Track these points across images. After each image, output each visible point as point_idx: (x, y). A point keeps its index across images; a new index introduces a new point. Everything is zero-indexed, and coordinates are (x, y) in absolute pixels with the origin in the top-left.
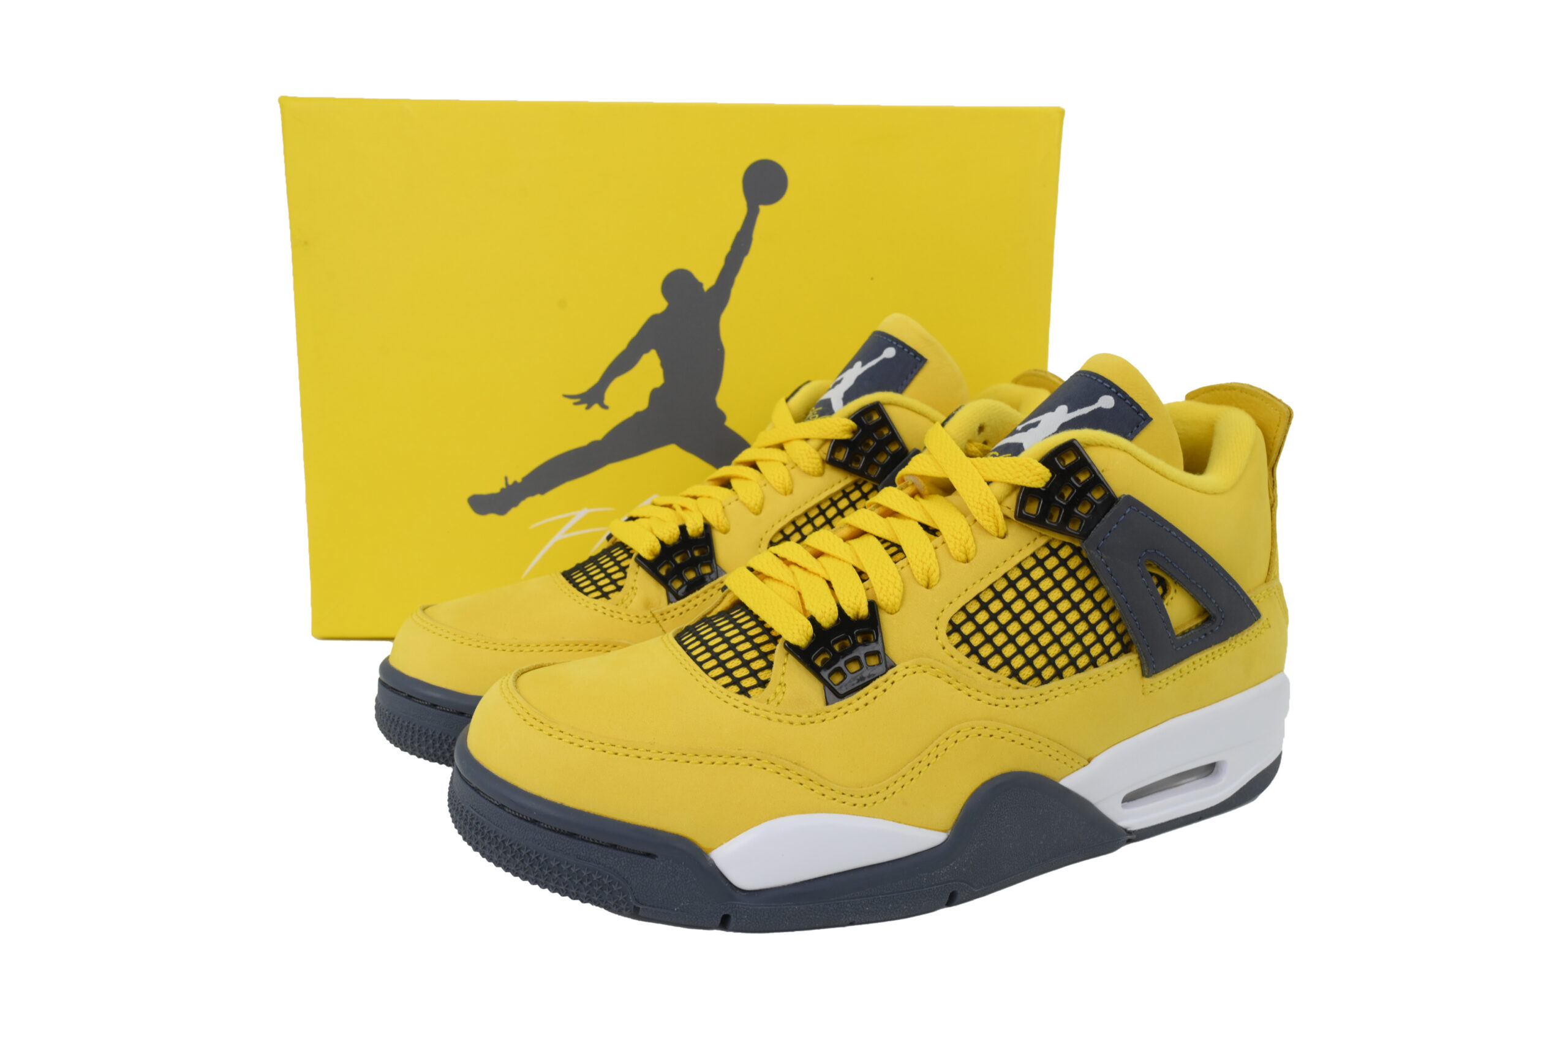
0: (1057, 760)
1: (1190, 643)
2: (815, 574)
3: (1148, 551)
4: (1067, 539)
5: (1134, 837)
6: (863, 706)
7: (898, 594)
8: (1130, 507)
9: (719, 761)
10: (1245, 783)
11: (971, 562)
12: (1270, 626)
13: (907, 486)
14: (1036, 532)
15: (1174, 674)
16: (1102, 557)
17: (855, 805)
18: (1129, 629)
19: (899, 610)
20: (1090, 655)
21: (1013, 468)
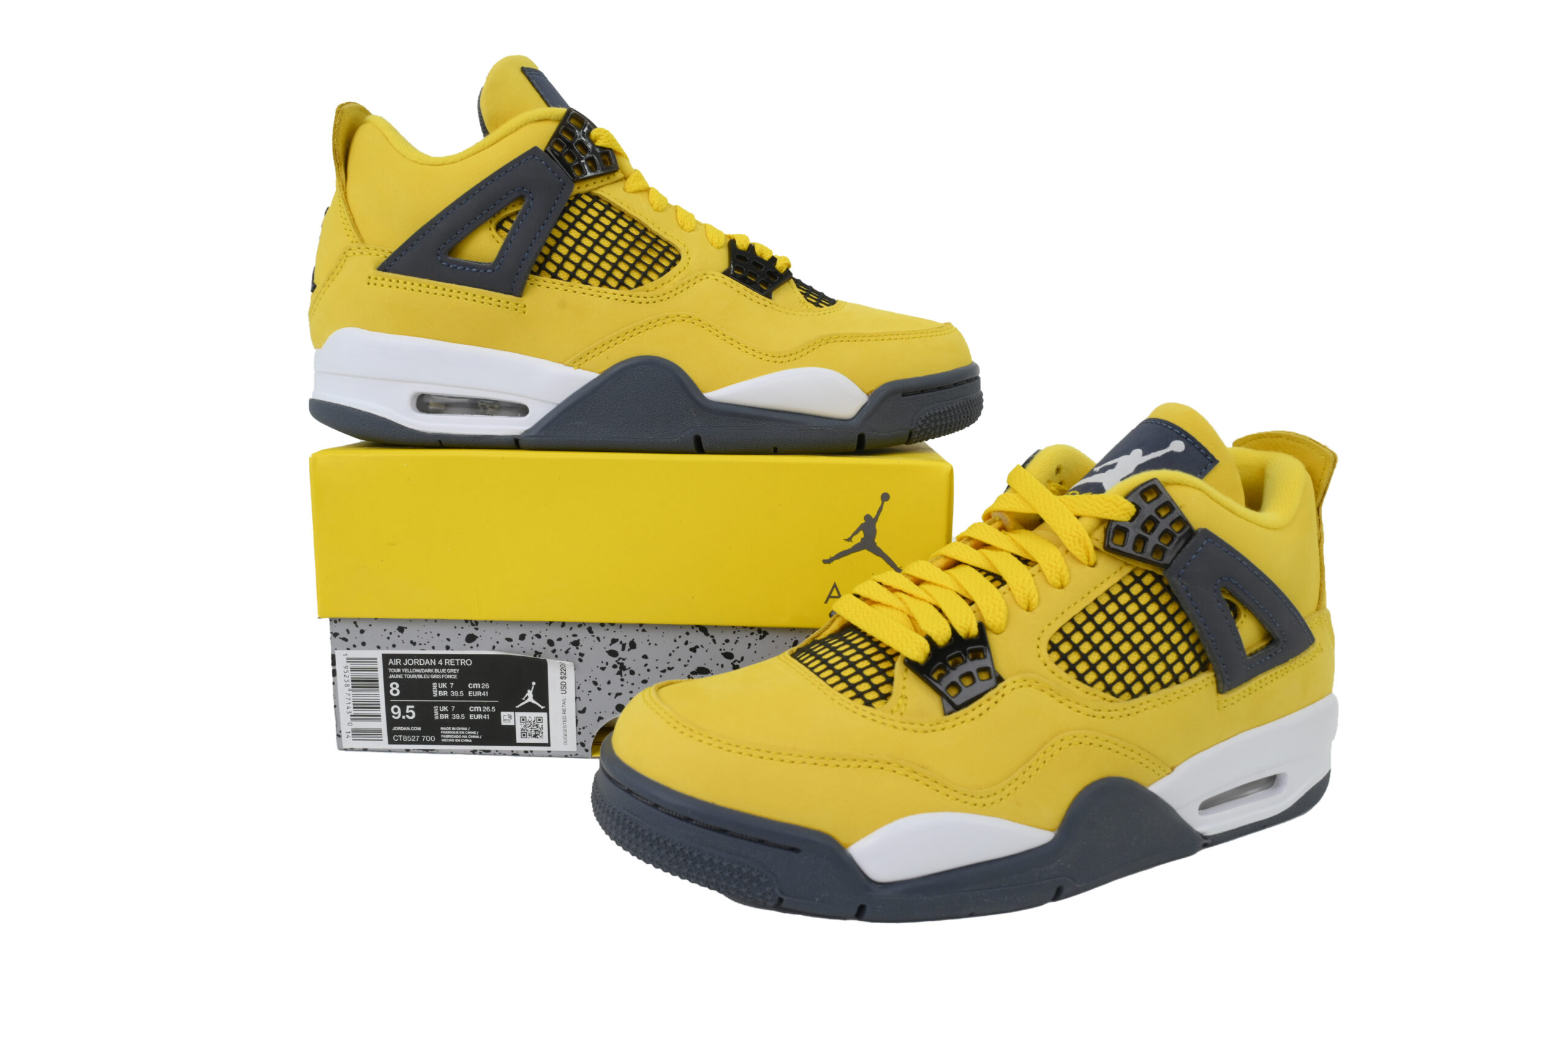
0: (1147, 767)
1: (1258, 663)
2: (921, 600)
3: (1224, 579)
4: (1149, 568)
5: (1209, 841)
6: (978, 716)
7: (1003, 615)
8: (1207, 539)
9: (854, 764)
10: (1302, 795)
11: (1066, 588)
12: (1322, 651)
13: (995, 521)
14: (1122, 561)
15: (1244, 692)
16: (1183, 584)
17: (975, 805)
18: (1207, 649)
19: (1004, 631)
20: (1172, 673)
21: (1101, 504)
